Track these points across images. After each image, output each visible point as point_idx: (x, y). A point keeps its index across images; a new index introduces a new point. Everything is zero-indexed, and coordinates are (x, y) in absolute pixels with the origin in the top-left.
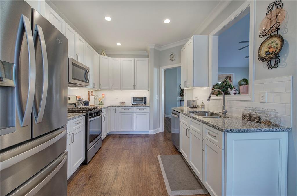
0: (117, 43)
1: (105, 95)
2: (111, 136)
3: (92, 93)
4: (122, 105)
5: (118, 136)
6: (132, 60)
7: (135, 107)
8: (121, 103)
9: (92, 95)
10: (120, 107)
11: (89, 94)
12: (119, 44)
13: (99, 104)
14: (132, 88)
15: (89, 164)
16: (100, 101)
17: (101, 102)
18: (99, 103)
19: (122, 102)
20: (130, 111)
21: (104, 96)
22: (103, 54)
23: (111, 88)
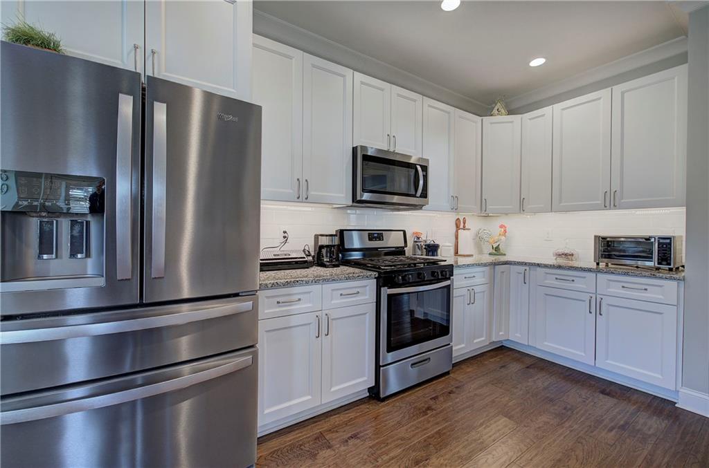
0: (530, 62)
1: (507, 229)
2: (510, 353)
3: (464, 223)
4: (562, 261)
5: (528, 361)
6: (600, 99)
7: (599, 275)
8: (560, 255)
9: (464, 228)
10: (538, 269)
11: (458, 226)
12: (537, 62)
13: (490, 254)
14: (600, 202)
15: (383, 404)
16: (494, 247)
17: (497, 249)
18: (492, 251)
19: (561, 251)
20: (579, 284)
21: (505, 231)
22: (495, 111)
23: (522, 208)
